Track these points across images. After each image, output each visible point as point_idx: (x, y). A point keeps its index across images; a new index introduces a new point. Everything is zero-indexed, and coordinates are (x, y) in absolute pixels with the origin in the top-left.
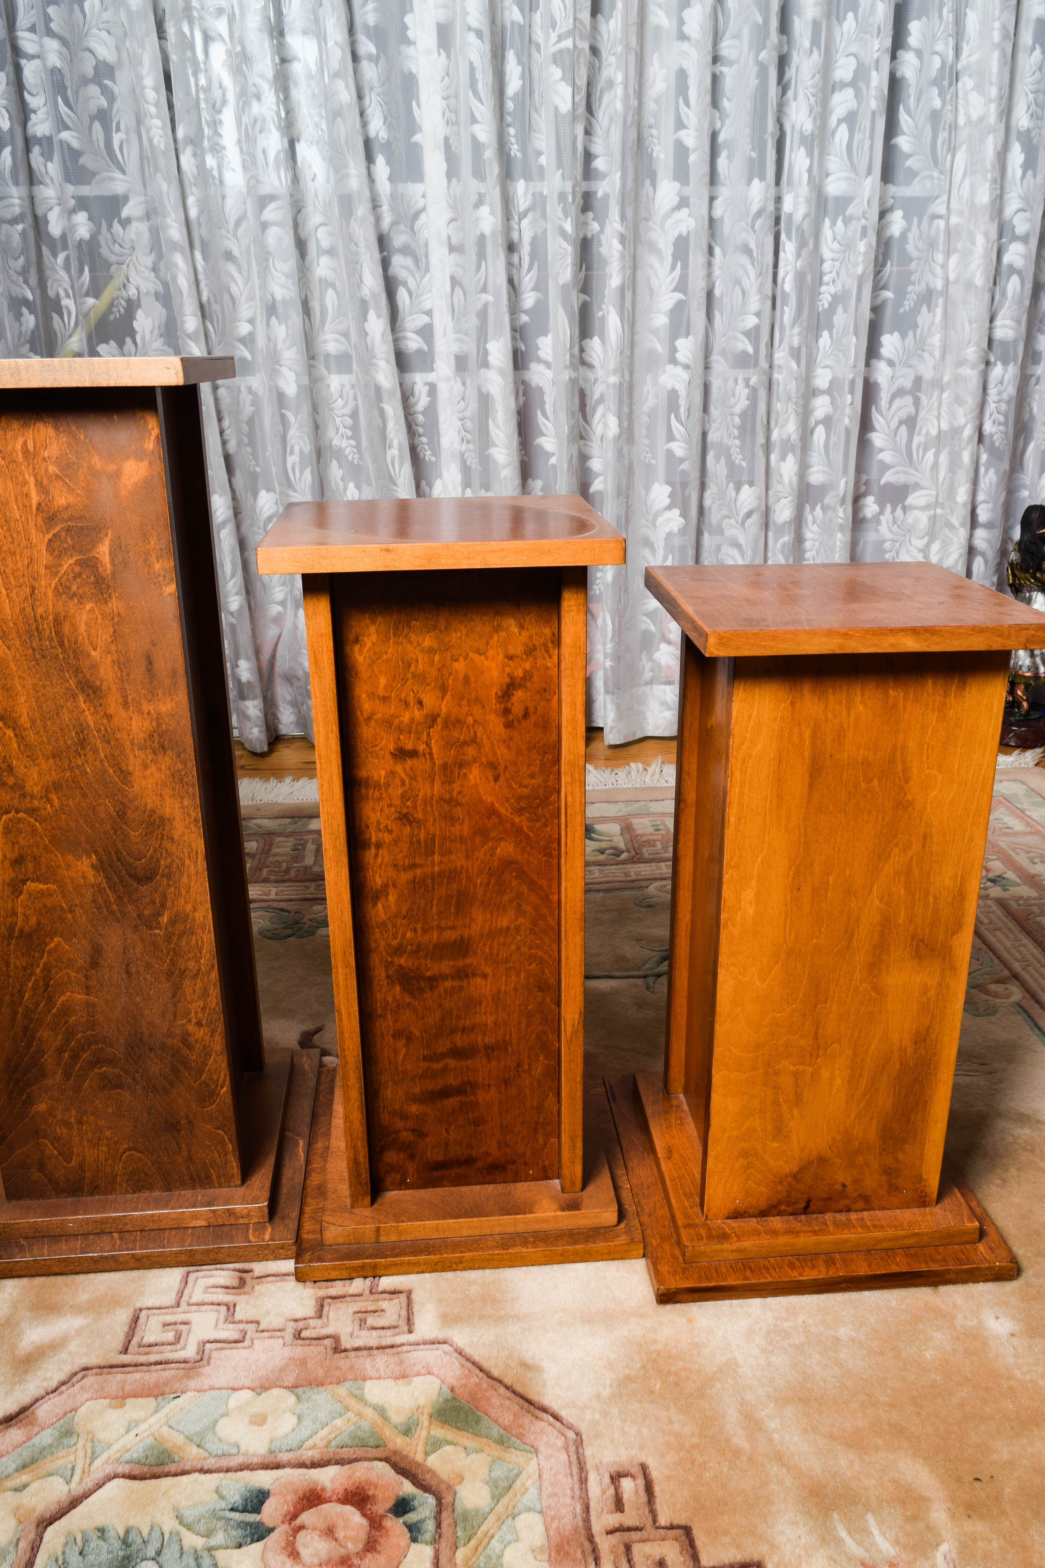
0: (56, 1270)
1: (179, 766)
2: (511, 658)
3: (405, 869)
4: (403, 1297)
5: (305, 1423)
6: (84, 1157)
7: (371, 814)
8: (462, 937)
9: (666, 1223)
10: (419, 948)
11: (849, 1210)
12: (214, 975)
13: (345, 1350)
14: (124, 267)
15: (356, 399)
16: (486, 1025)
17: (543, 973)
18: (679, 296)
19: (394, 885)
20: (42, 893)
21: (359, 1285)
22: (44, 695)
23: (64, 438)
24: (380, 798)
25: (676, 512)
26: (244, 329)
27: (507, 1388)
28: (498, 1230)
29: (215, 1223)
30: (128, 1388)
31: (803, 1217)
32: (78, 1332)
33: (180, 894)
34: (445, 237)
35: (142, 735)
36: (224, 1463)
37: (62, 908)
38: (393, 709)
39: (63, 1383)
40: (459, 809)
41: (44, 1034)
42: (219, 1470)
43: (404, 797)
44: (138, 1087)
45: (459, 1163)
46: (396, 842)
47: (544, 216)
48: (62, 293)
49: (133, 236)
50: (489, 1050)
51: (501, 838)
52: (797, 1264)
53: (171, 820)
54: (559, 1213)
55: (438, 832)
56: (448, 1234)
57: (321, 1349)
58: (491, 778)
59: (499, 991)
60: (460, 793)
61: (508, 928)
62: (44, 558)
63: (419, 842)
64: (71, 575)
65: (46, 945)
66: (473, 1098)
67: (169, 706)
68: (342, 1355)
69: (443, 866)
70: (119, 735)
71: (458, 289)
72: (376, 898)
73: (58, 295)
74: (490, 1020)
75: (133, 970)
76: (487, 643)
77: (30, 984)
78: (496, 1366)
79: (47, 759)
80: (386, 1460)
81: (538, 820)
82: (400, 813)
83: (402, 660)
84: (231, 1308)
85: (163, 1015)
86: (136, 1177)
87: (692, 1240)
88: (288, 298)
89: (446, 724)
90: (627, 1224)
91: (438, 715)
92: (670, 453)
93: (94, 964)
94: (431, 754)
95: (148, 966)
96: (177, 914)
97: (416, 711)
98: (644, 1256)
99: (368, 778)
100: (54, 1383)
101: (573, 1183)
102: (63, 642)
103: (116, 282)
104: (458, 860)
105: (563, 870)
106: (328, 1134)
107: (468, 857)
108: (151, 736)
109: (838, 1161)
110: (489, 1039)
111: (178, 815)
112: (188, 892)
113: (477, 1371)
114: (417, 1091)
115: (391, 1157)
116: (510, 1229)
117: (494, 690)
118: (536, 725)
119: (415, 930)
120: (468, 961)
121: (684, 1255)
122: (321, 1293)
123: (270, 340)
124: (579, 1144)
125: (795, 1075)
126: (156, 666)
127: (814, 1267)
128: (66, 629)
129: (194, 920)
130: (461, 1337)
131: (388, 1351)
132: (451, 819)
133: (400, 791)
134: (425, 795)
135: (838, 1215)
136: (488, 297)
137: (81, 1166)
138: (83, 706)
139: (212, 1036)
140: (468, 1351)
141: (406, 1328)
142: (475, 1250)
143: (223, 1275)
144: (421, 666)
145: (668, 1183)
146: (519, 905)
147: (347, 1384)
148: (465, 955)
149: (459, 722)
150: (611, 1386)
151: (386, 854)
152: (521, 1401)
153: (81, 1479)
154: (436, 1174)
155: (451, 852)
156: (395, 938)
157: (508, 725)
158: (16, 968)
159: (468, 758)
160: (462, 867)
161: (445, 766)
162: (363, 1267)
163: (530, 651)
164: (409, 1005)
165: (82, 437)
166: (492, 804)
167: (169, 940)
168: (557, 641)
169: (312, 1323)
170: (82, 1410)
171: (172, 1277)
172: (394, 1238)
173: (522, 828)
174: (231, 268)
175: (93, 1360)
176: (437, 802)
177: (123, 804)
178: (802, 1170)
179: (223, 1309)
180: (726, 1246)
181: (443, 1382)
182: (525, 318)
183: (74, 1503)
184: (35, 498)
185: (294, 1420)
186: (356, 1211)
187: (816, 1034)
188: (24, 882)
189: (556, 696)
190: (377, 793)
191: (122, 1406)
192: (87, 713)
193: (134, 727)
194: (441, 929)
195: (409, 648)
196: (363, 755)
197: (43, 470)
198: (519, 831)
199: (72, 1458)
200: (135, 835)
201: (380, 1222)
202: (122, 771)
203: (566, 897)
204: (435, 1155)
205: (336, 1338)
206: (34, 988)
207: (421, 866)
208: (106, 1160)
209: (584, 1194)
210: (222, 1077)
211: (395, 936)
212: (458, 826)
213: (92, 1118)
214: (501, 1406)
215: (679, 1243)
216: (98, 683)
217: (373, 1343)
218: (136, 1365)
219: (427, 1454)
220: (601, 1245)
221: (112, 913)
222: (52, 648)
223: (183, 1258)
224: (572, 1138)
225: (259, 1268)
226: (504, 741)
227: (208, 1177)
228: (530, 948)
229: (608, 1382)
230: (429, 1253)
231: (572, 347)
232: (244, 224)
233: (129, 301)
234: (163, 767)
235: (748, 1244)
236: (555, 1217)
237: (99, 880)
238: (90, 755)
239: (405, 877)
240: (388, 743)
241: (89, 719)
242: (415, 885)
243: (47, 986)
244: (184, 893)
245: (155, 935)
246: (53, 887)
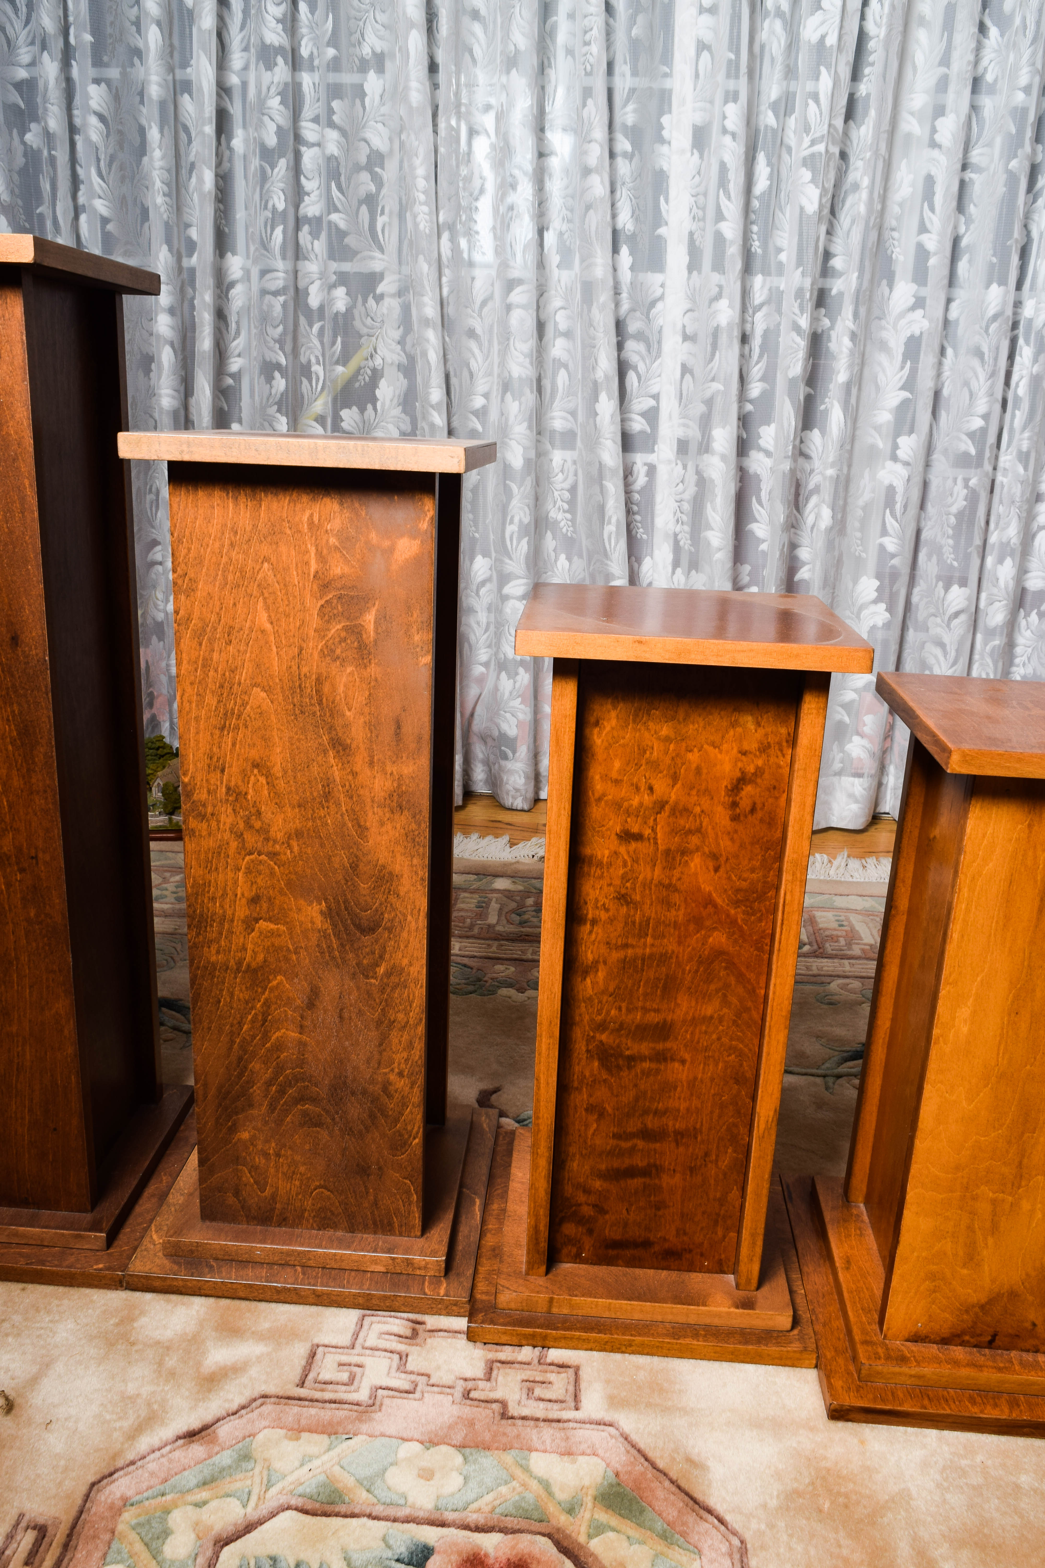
0: (241, 1294)
1: (414, 826)
2: (744, 753)
3: (617, 948)
4: (571, 1372)
5: (470, 1485)
6: (277, 1188)
7: (591, 891)
8: (665, 1021)
9: (842, 1336)
10: (621, 1026)
11: (1037, 1351)
12: (421, 1029)
13: (512, 1418)
14: (374, 339)
15: (576, 475)
16: (678, 1110)
17: (741, 1065)
18: (906, 394)
19: (605, 963)
20: (272, 933)
21: (527, 1353)
22: (298, 748)
23: (347, 514)
24: (601, 877)
25: (883, 606)
26: (478, 402)
27: (672, 1482)
28: (670, 1318)
29: (393, 1271)
30: (303, 1422)
31: (987, 1351)
32: (259, 1359)
33: (399, 947)
34: (679, 326)
35: (383, 794)
36: (392, 1512)
37: (288, 950)
38: (624, 792)
39: (243, 1407)
40: (677, 895)
41: (256, 1065)
42: (386, 1519)
43: (624, 878)
44: (336, 1128)
45: (635, 1245)
46: (611, 920)
47: (779, 311)
48: (313, 360)
49: (385, 311)
50: (679, 1136)
51: (715, 928)
52: (978, 1400)
53: (399, 877)
54: (733, 1310)
55: (653, 915)
56: (619, 1315)
57: (488, 1412)
58: (711, 868)
59: (695, 1079)
60: (680, 879)
61: (712, 1017)
62: (315, 621)
63: (634, 923)
64: (337, 640)
65: (269, 981)
66: (657, 1181)
67: (411, 769)
68: (510, 1421)
69: (654, 949)
70: (361, 792)
71: (688, 377)
72: (586, 973)
73: (309, 361)
74: (683, 1106)
75: (346, 1015)
76: (723, 737)
77: (250, 1017)
78: (662, 1457)
79: (294, 807)
80: (549, 1536)
81: (753, 914)
82: (619, 893)
83: (639, 746)
84: (403, 1357)
85: (368, 1061)
86: (323, 1215)
87: (869, 1358)
88: (524, 376)
89: (673, 812)
90: (801, 1331)
91: (667, 802)
92: (882, 548)
93: (311, 1005)
94: (655, 839)
95: (360, 1013)
96: (394, 967)
97: (646, 797)
98: (816, 1367)
99: (591, 856)
100: (234, 1406)
101: (748, 1281)
102: (321, 701)
103: (364, 352)
104: (670, 945)
105: (774, 967)
106: (504, 1196)
107: (680, 943)
108: (391, 796)
109: (1030, 1298)
110: (680, 1125)
111: (407, 873)
112: (406, 946)
113: (643, 1460)
114: (603, 1167)
115: (569, 1229)
116: (682, 1319)
117: (725, 783)
118: (762, 821)
119: (620, 1009)
120: (668, 1045)
121: (859, 1372)
122: (491, 1355)
123: (502, 414)
124: (760, 1243)
125: (994, 1202)
126: (404, 730)
127: (996, 1405)
128: (326, 688)
129: (409, 974)
130: (627, 1422)
131: (554, 1424)
132: (667, 903)
133: (621, 872)
134: (645, 878)
135: (1024, 1355)
136: (717, 386)
137: (274, 1197)
138: (332, 761)
139: (412, 1087)
140: (634, 1437)
141: (573, 1404)
142: (645, 1335)
143: (397, 1323)
144: (655, 754)
145: (846, 1295)
146: (725, 996)
147: (513, 1452)
148: (666, 1038)
149: (686, 811)
150: (778, 1496)
151: (600, 931)
152: (686, 1498)
153: (257, 1505)
154: (611, 1252)
155: (664, 936)
156: (600, 1014)
157: (735, 818)
158: (239, 1000)
159: (692, 846)
160: (673, 952)
161: (667, 852)
162: (533, 1336)
163: (764, 749)
164: (605, 1081)
165: (363, 514)
166: (710, 894)
167: (382, 991)
168: (793, 741)
169: (482, 1384)
170: (260, 1437)
171: (348, 1317)
172: (566, 1311)
173: (736, 920)
174: (473, 345)
175: (271, 1389)
176: (656, 886)
177: (356, 857)
178: (991, 1301)
179: (396, 1357)
180: (905, 1369)
181: (608, 1465)
182: (749, 407)
183: (249, 1528)
184: (313, 566)
185: (460, 1480)
186: (532, 1278)
187: (1020, 1163)
188: (257, 920)
189: (785, 795)
190: (599, 872)
191: (298, 1439)
192: (335, 768)
193: (376, 786)
194: (645, 1010)
195: (646, 735)
196: (590, 833)
197: (324, 541)
198: (733, 922)
199: (249, 1482)
200: (364, 887)
201: (553, 1293)
202: (360, 826)
203: (774, 993)
204: (614, 1233)
205: (504, 1404)
206: (253, 1021)
207: (633, 946)
208: (297, 1194)
209: (759, 1294)
210: (416, 1129)
211: (599, 1012)
212: (673, 912)
213: (289, 1152)
214: (666, 1499)
215: (855, 1358)
216: (349, 741)
217: (540, 1414)
218: (311, 1400)
219: (590, 1537)
220: (773, 1349)
221: (333, 958)
222: (312, 705)
223: (361, 1300)
224: (753, 1235)
225: (432, 1321)
226: (729, 833)
227: (390, 1224)
228: (731, 1039)
229: (775, 1493)
230: (600, 1332)
231: (795, 438)
232: (490, 305)
233: (374, 370)
234: (398, 826)
235: (927, 1370)
236: (729, 1313)
237: (326, 926)
238: (333, 808)
239: (616, 956)
240: (615, 825)
241: (337, 774)
242: (625, 964)
243: (265, 1021)
244: (402, 947)
245: (371, 985)
246: (282, 928)
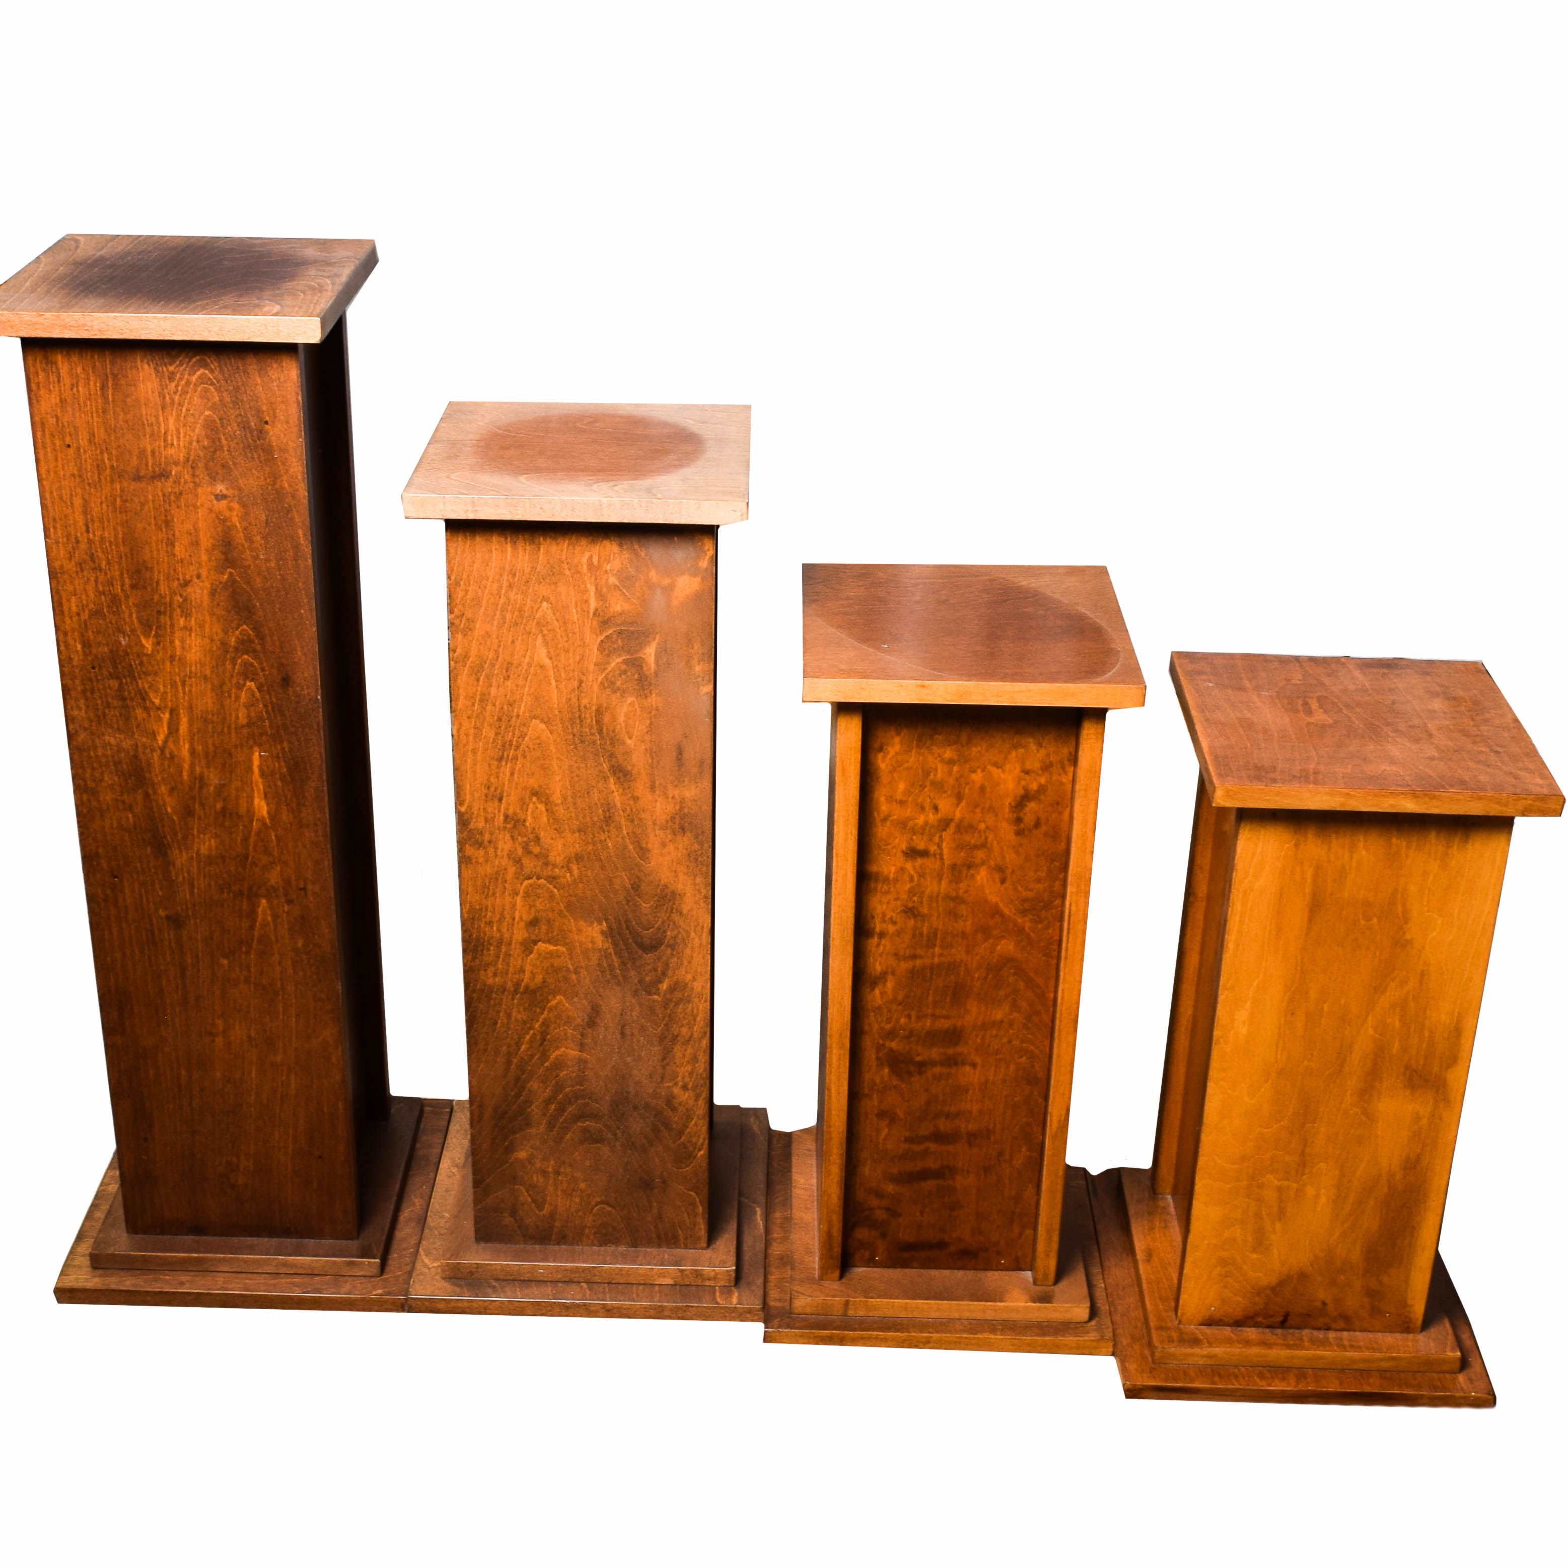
0: (529, 1312)
1: (697, 846)
2: (1027, 772)
3: (905, 958)
6: (556, 1206)
7: (878, 907)
8: (955, 1026)
9: (1139, 1325)
10: (911, 1034)
11: (1328, 1329)
12: (705, 1042)
16: (970, 1112)
17: (1033, 1066)
20: (551, 954)
22: (578, 776)
23: (626, 555)
24: (888, 892)
28: (966, 1315)
29: (682, 1282)
31: (1279, 1331)
33: (682, 964)
35: (664, 817)
37: (568, 970)
38: (908, 812)
40: (964, 906)
41: (534, 1085)
43: (912, 892)
44: (618, 1144)
45: (931, 1246)
46: (898, 933)
50: (972, 1138)
51: (1003, 937)
52: (1268, 1375)
53: (682, 895)
54: (1029, 1304)
55: (941, 927)
56: (916, 1314)
58: (998, 880)
59: (987, 1081)
60: (966, 892)
61: (1002, 1022)
62: (594, 655)
63: (921, 934)
64: (618, 672)
65: (548, 1001)
66: (950, 1182)
67: (693, 793)
69: (943, 959)
70: (643, 816)
72: (874, 983)
74: (975, 1108)
75: (628, 1031)
76: (1006, 758)
77: (528, 1037)
79: (573, 833)
81: (1041, 922)
82: (906, 906)
83: (923, 768)
85: (651, 1076)
86: (604, 1231)
87: (1162, 1342)
89: (959, 827)
90: (1098, 1322)
91: (952, 820)
93: (592, 1023)
94: (941, 855)
95: (643, 1028)
96: (677, 983)
97: (931, 816)
98: (1113, 1354)
99: (878, 873)
101: (1046, 1276)
102: (601, 730)
104: (958, 953)
105: (1062, 974)
106: (787, 1202)
107: (968, 952)
108: (673, 818)
109: (1319, 1279)
110: (972, 1127)
111: (689, 891)
112: (690, 962)
114: (895, 1170)
115: (862, 1234)
116: (979, 1316)
117: (1009, 800)
118: (1046, 834)
119: (909, 1017)
120: (959, 1049)
121: (1153, 1354)
124: (1056, 1238)
125: (1280, 1189)
126: (686, 755)
127: (1284, 1379)
128: (606, 718)
129: (692, 989)
132: (954, 915)
133: (908, 886)
134: (932, 892)
135: (1316, 1333)
137: (552, 1216)
138: (613, 787)
139: (696, 1100)
142: (942, 1331)
144: (939, 775)
145: (1145, 1286)
146: (1014, 1000)
148: (956, 1044)
149: (971, 828)
151: (888, 944)
154: (906, 1255)
155: (951, 946)
156: (889, 1023)
157: (1019, 833)
158: (517, 1021)
159: (978, 861)
160: (961, 961)
161: (954, 867)
162: (828, 1335)
163: (1047, 768)
164: (895, 1087)
165: (643, 554)
166: (997, 904)
167: (665, 1006)
168: (1074, 760)
172: (861, 1313)
173: (1023, 929)
176: (943, 899)
177: (638, 877)
178: (1282, 1283)
180: (1197, 1350)
184: (593, 604)
186: (826, 1283)
187: (1303, 1151)
188: (535, 942)
189: (1068, 810)
190: (885, 887)
192: (616, 793)
193: (658, 809)
194: (934, 1016)
195: (930, 759)
196: (876, 852)
197: (604, 580)
198: (1021, 931)
200: (646, 907)
201: (849, 1296)
202: (641, 848)
203: (1063, 998)
204: (907, 1236)
206: (531, 1041)
207: (921, 957)
208: (577, 1212)
209: (1056, 1288)
210: (701, 1140)
211: (889, 1021)
212: (961, 923)
213: (569, 1170)
215: (1150, 1344)
216: (629, 768)
220: (1070, 1339)
221: (615, 976)
222: (592, 734)
223: (652, 1312)
224: (1049, 1231)
226: (1014, 847)
227: (675, 1237)
228: (1022, 1042)
230: (897, 1331)
234: (680, 847)
235: (1217, 1350)
236: (1026, 1308)
237: (607, 945)
238: (614, 832)
239: (904, 966)
240: (901, 842)
241: (617, 799)
242: (913, 974)
243: (543, 1040)
244: (686, 963)
245: (654, 1001)
246: (562, 949)
